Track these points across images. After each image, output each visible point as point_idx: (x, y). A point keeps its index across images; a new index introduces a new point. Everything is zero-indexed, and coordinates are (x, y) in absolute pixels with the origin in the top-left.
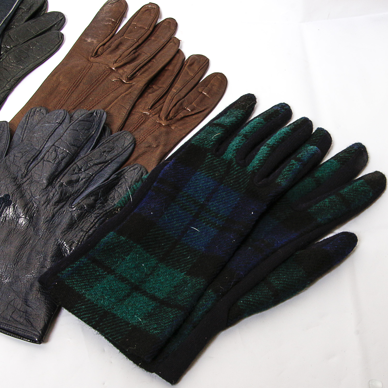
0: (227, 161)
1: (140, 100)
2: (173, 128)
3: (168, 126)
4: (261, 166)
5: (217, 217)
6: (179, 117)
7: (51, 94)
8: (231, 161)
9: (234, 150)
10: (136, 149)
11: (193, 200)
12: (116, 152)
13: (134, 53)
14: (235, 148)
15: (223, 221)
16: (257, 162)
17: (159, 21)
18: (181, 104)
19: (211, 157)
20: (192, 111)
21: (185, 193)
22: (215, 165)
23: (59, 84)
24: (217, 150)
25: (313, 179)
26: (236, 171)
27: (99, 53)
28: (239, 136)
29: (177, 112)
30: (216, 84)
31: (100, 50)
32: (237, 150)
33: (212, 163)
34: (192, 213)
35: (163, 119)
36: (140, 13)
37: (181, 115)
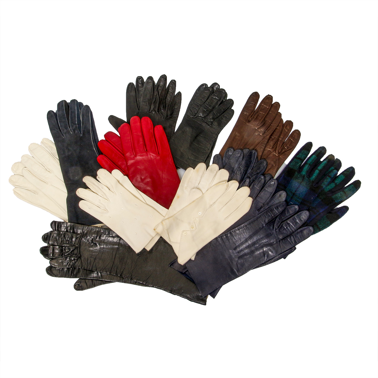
0: (303, 175)
1: (267, 144)
2: (281, 157)
3: (279, 156)
4: (316, 179)
5: (299, 198)
6: (282, 152)
7: (233, 140)
8: (304, 176)
9: (306, 171)
10: (267, 167)
11: (291, 192)
12: (261, 169)
13: (264, 121)
14: (306, 170)
15: (301, 200)
16: (315, 177)
17: (273, 103)
18: (283, 146)
19: (297, 174)
20: (287, 148)
21: (288, 189)
22: (298, 177)
23: (236, 136)
24: (299, 171)
25: (334, 183)
26: (306, 180)
27: (250, 120)
28: (307, 164)
29: (282, 150)
30: (296, 135)
31: (250, 119)
32: (307, 171)
33: (297, 176)
34: (290, 197)
35: (277, 153)
36: (265, 99)
37: (284, 151)
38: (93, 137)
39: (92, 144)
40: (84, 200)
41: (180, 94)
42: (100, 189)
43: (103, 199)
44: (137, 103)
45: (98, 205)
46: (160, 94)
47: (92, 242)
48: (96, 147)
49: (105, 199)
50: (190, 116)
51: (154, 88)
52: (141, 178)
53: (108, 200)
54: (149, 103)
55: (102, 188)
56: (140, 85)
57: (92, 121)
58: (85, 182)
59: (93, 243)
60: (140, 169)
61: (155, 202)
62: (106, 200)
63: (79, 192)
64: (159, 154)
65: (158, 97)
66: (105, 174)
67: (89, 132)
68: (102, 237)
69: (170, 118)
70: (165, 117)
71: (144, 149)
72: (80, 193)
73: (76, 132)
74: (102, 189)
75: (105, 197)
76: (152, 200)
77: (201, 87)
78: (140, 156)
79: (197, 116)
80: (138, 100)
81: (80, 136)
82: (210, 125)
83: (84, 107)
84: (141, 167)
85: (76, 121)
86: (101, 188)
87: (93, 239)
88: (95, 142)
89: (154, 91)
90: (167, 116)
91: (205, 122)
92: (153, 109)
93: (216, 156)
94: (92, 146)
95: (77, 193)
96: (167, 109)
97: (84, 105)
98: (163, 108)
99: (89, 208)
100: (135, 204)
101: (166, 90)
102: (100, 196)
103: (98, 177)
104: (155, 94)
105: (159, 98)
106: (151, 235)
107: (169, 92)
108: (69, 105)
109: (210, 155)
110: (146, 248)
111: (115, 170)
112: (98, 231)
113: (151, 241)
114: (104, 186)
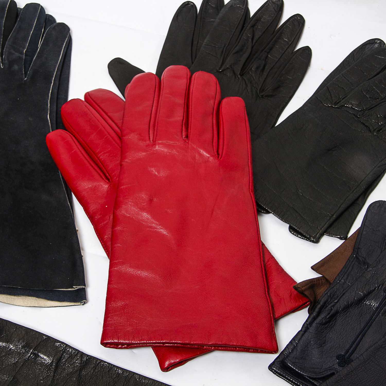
38: (56, 91)
39: (47, 105)
41: (307, 51)
44: (192, 49)
46: (256, 37)
48: (55, 114)
50: (322, 103)
51: (245, 21)
52: (150, 201)
54: (222, 52)
56: (211, 11)
57: (66, 60)
64: (218, 154)
65: (250, 44)
67: (48, 78)
69: (268, 96)
70: (257, 92)
73: (16, 67)
77: (368, 44)
78: (165, 145)
79: (343, 104)
80: (195, 43)
81: (22, 79)
82: (374, 130)
83: (54, 24)
85: (24, 48)
88: (55, 104)
89: (243, 27)
90: (262, 90)
91: (362, 123)
92: (231, 66)
93: (378, 205)
94: (45, 110)
96: (265, 74)
97: (58, 21)
98: (257, 68)
101: (274, 34)
104: (244, 37)
105: (252, 47)
107: (280, 41)
108: (19, 12)
109: (360, 200)
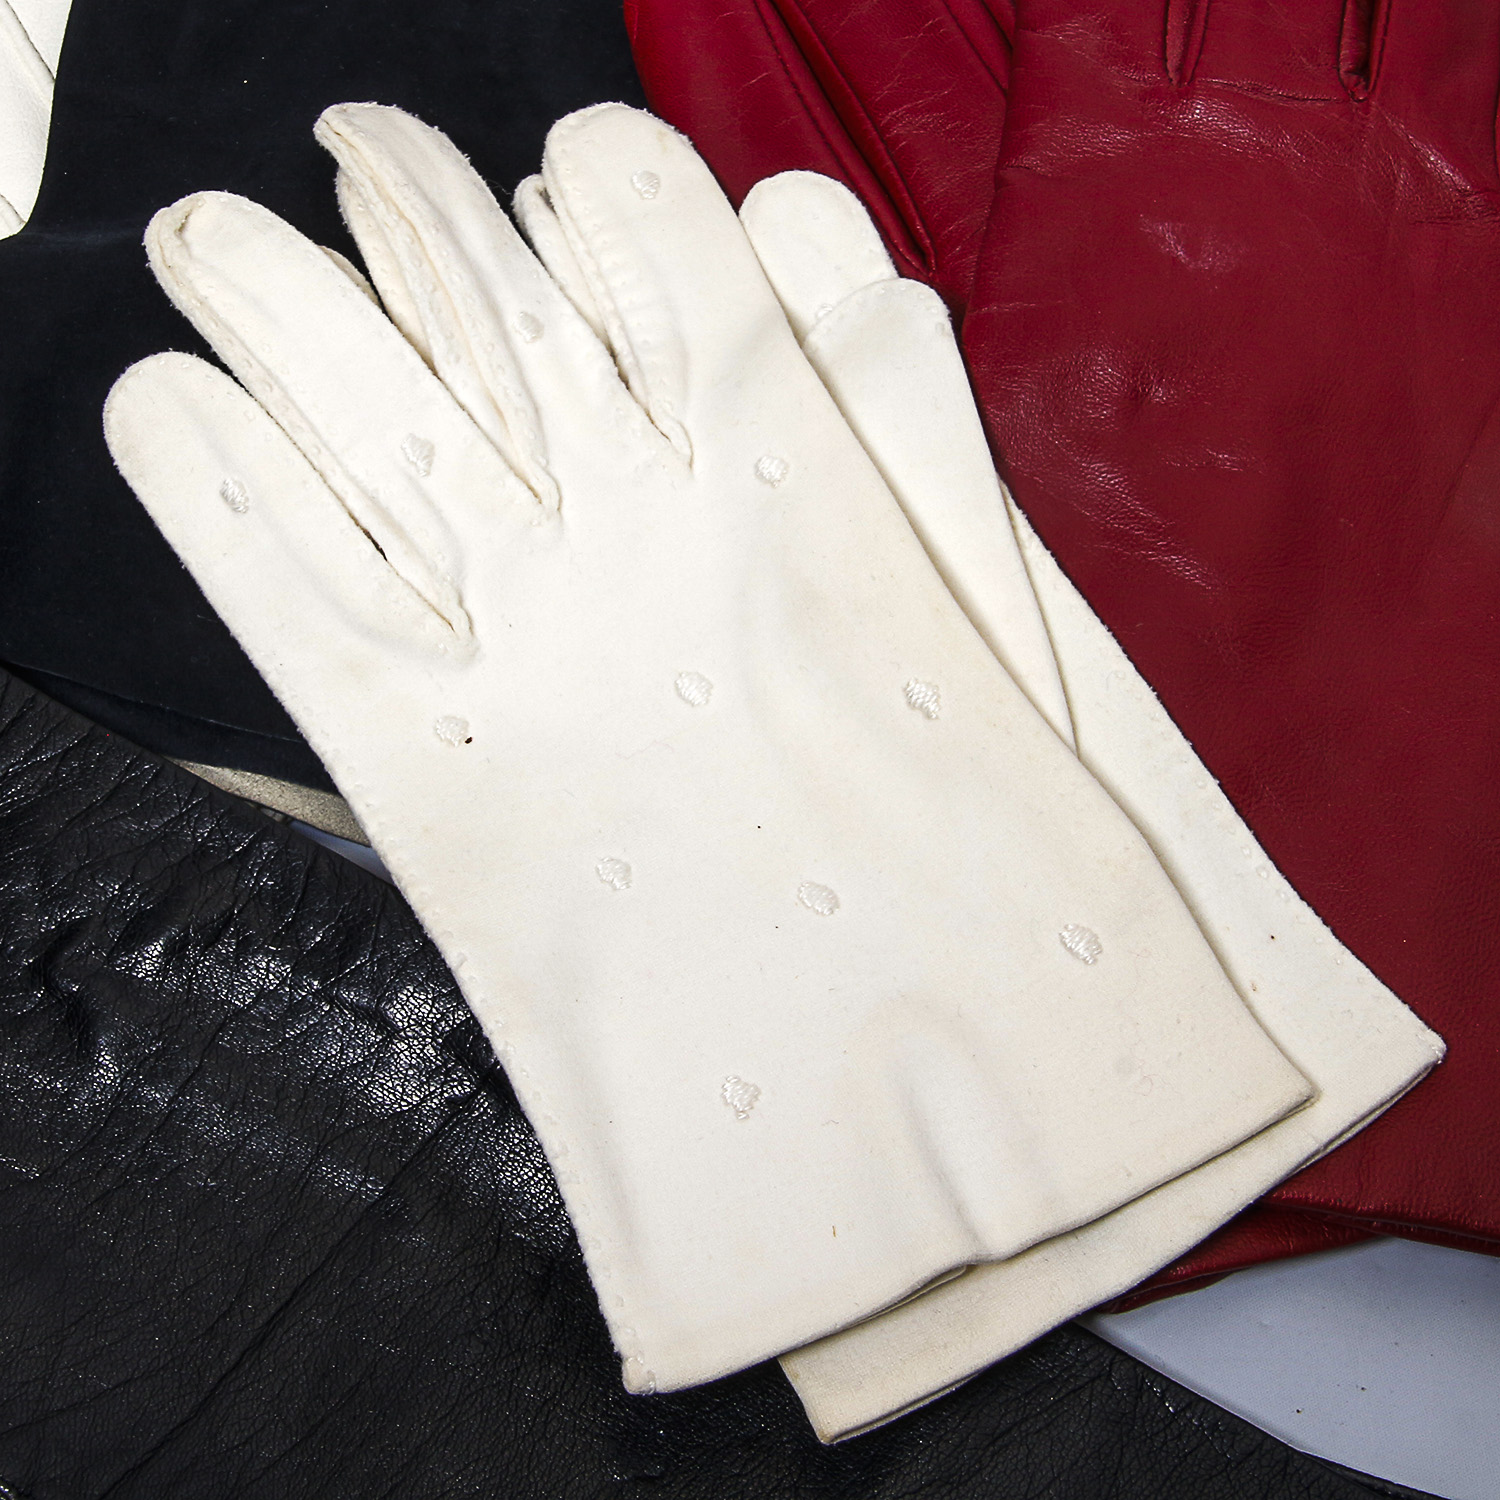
40: (213, 359)
42: (495, 312)
43: (485, 449)
45: (373, 501)
47: (42, 973)
49: (506, 461)
52: (1134, 400)
53: (550, 501)
55: (537, 327)
58: (342, 156)
59: (52, 988)
60: (1175, 260)
61: (1212, 784)
62: (512, 480)
63: (188, 234)
66: (653, 179)
68: (223, 961)
71: (1338, 47)
72: (197, 250)
74: (521, 337)
75: (520, 451)
76: (1176, 734)
78: (1244, 107)
84: (1193, 251)
86: (513, 321)
87: (69, 933)
95: (161, 236)
99: (224, 494)
100: (907, 693)
102: (463, 407)
103: (546, 197)
106: (959, 1210)
110: (803, 1377)
111: (809, 175)
112: (202, 850)
113: (920, 1313)
114: (569, 310)
